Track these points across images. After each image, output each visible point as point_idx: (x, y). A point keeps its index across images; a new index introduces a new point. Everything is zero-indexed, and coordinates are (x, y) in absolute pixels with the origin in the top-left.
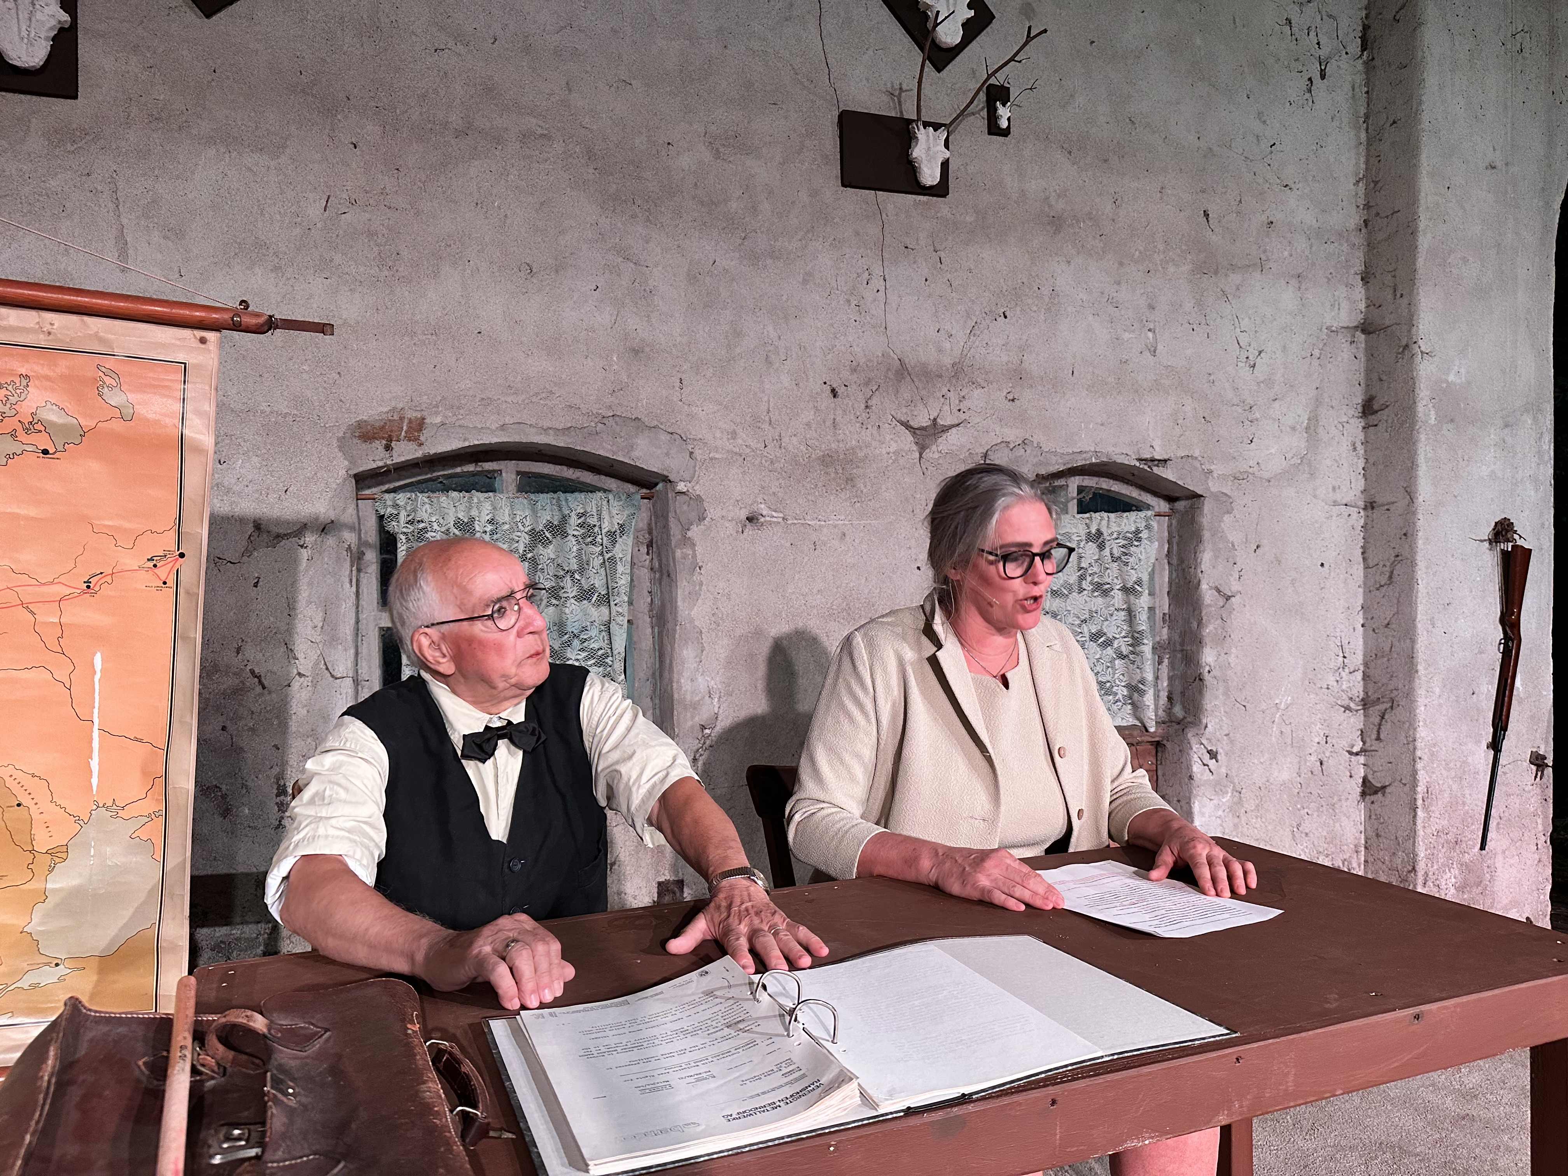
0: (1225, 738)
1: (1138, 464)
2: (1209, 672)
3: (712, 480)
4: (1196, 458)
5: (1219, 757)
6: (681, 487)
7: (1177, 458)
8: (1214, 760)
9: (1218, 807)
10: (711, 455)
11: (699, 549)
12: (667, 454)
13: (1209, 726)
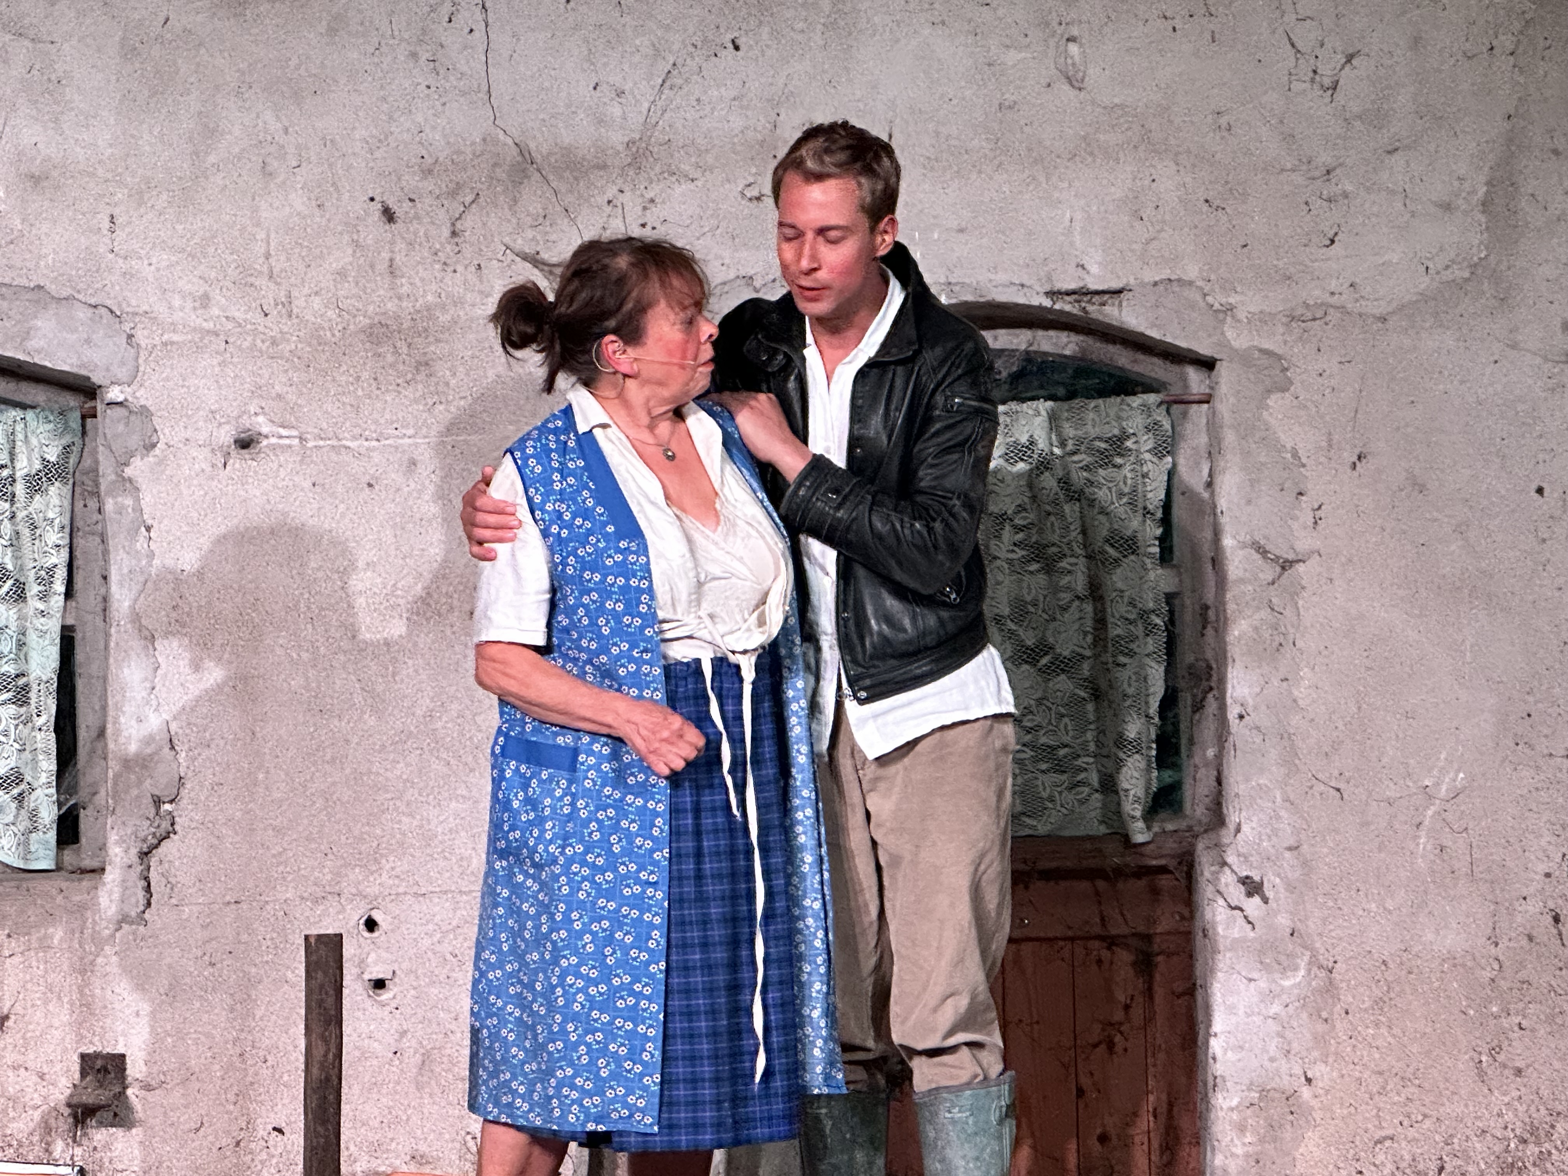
0: (1287, 854)
1: (1047, 303)
2: (1241, 717)
3: (167, 379)
4: (1191, 283)
5: (1269, 894)
6: (114, 394)
7: (1143, 285)
8: (1257, 899)
9: (1271, 995)
10: (166, 337)
11: (147, 499)
12: (88, 341)
13: (1245, 828)
